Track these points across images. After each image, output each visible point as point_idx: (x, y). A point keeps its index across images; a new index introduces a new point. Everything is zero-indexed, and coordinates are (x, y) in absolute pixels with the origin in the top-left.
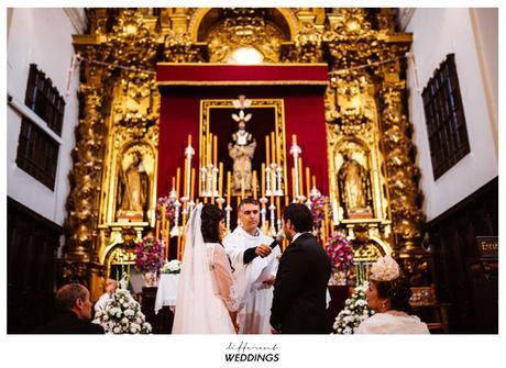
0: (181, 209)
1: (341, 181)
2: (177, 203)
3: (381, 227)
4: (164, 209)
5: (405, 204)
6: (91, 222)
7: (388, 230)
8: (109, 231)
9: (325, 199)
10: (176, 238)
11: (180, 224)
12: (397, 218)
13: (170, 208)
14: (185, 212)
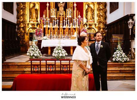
0: (46, 21)
1: (87, 12)
2: (45, 19)
3: (95, 25)
4: (42, 21)
5: (102, 19)
6: (24, 22)
7: (97, 25)
8: (28, 24)
9: (82, 19)
10: (45, 28)
11: (46, 24)
12: (100, 22)
13: (43, 20)
14: (47, 21)
